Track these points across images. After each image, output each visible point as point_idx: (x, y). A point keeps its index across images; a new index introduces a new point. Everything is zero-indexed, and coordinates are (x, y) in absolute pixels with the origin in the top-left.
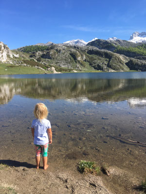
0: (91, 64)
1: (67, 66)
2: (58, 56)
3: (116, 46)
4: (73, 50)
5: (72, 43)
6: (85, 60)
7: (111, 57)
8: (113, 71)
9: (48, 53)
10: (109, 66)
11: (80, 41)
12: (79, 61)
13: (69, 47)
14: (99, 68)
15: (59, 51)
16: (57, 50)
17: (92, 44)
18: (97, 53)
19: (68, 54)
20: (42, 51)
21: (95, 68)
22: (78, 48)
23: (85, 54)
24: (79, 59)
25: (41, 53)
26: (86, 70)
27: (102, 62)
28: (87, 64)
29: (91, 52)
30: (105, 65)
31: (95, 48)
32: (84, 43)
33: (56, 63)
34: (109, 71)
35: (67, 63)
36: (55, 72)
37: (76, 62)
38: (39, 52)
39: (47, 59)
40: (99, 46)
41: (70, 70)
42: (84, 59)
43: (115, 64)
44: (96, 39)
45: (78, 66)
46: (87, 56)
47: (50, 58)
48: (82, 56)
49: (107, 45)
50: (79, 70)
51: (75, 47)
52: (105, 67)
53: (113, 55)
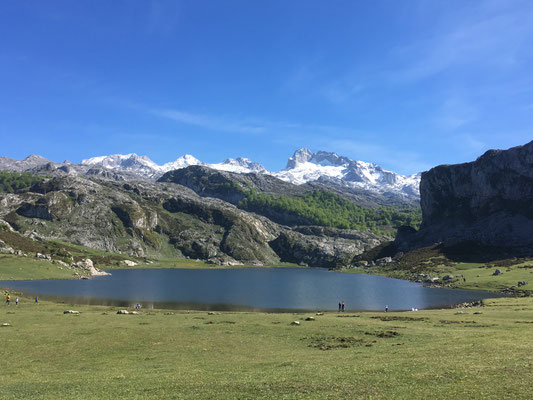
0: (173, 242)
1: (100, 243)
2: (74, 212)
3: (246, 189)
4: (121, 196)
6: (157, 229)
7: (232, 224)
8: (235, 263)
9: (41, 200)
10: (225, 249)
11: (140, 159)
12: (138, 232)
13: (113, 183)
14: (197, 252)
15: (78, 199)
16: (71, 194)
17: (178, 177)
18: (192, 209)
19: (107, 208)
20: (18, 190)
21: (186, 253)
22: (136, 190)
23: (158, 211)
24: (140, 223)
25: (17, 200)
26: (160, 256)
27: (205, 234)
28: (162, 241)
29: (174, 205)
30: (215, 244)
31: (188, 194)
33: (68, 234)
34: (226, 264)
35: (101, 234)
36: (95, 272)
37: (130, 233)
38: (11, 196)
39: (37, 221)
40: (197, 184)
41: (119, 258)
42: (153, 226)
43: (241, 243)
44: (192, 161)
45: (135, 244)
46: (165, 217)
47: (49, 218)
48: (148, 215)
49: (221, 185)
50: (140, 259)
51: (126, 187)
52: (214, 251)
53: (236, 218)
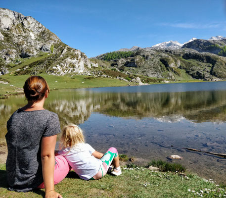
0: (187, 72)
1: (156, 75)
2: (145, 63)
3: (221, 47)
4: (164, 55)
5: (162, 46)
6: (180, 67)
7: (215, 61)
8: (218, 80)
9: (133, 60)
10: (213, 73)
11: (174, 43)
12: (172, 69)
13: (159, 51)
14: (199, 76)
15: (146, 57)
16: (144, 56)
17: (189, 45)
18: (196, 57)
19: (158, 60)
20: (126, 57)
21: (194, 77)
22: (170, 52)
23: (180, 59)
24: (172, 65)
25: (124, 61)
26: (182, 79)
27: (203, 68)
28: (183, 72)
29: (187, 56)
30: (207, 72)
31: (193, 51)
32: (178, 45)
33: (143, 72)
34: (214, 80)
35: (156, 71)
36: (141, 84)
37: (168, 70)
38: (122, 59)
39: (131, 68)
40: (198, 47)
41: (160, 81)
42: (178, 66)
43: (221, 70)
44: (194, 39)
45: (170, 75)
46: (184, 62)
47: (136, 67)
48: (176, 61)
49: (209, 46)
50: (172, 80)
51: (166, 51)
52: (207, 75)
53: (217, 59)
